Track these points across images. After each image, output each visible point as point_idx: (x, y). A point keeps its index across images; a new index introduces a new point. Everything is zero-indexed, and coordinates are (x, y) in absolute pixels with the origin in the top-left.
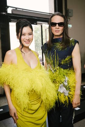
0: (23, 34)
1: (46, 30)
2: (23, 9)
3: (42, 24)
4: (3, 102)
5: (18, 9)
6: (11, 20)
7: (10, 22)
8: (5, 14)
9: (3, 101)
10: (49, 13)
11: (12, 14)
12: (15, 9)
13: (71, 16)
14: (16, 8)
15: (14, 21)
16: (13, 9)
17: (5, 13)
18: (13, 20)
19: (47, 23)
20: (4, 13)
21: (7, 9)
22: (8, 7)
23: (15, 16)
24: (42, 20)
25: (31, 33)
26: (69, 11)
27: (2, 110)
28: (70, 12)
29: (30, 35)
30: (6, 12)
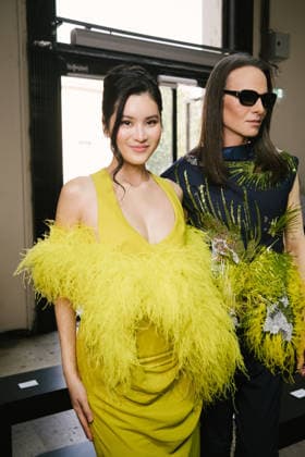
0: (125, 119)
1: (188, 105)
2: (111, 30)
3: (175, 83)
4: (33, 357)
5: (93, 29)
6: (69, 67)
7: (65, 74)
8: (47, 47)
9: (31, 354)
10: (200, 43)
11: (74, 46)
12: (83, 27)
13: (283, 59)
14: (89, 26)
15: (77, 71)
16: (77, 29)
17: (48, 43)
18: (74, 67)
19: (195, 81)
20: (44, 43)
21: (55, 28)
22: (61, 21)
23: (83, 53)
24: (175, 69)
25: (156, 117)
26: (277, 40)
27: (34, 383)
28: (279, 44)
29: (149, 123)
30: (53, 38)
